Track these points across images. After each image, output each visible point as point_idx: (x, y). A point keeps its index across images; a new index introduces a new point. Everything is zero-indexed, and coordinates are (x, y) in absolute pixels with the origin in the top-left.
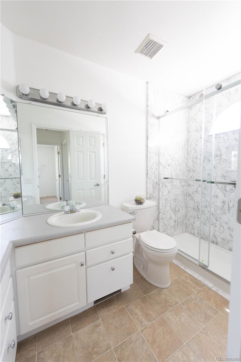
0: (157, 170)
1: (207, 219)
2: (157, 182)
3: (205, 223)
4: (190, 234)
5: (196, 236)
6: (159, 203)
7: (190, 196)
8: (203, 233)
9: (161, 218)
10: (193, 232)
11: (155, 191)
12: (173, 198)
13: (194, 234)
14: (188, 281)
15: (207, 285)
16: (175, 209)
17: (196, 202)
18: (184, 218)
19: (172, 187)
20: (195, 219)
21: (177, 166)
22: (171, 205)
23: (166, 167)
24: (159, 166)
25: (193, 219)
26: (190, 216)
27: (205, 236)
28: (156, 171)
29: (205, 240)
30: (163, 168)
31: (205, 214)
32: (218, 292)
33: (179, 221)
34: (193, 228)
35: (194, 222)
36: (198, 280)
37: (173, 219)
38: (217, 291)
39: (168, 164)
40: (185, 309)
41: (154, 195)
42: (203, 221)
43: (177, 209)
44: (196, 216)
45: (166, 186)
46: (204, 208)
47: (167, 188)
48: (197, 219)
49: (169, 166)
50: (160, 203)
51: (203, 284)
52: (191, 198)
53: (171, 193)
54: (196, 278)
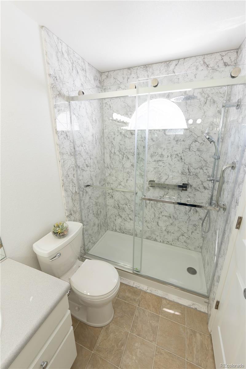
0: (75, 176)
1: (127, 215)
2: (76, 192)
3: (126, 219)
4: (112, 231)
5: (118, 232)
6: (81, 215)
7: (110, 194)
8: (125, 228)
9: (85, 230)
10: (114, 229)
11: (76, 204)
12: (94, 203)
13: (116, 230)
14: (128, 294)
15: (142, 289)
16: (98, 213)
17: (116, 200)
18: (105, 218)
19: (93, 190)
20: (116, 217)
21: (95, 165)
22: (93, 211)
23: (84, 169)
24: (77, 171)
25: (115, 217)
26: (112, 215)
27: (126, 231)
28: (74, 178)
29: (126, 234)
30: (82, 171)
31: (125, 212)
32: (153, 293)
33: (101, 224)
34: (115, 225)
35: (115, 219)
36: (134, 287)
37: (96, 224)
38: (151, 293)
39: (87, 165)
40: (136, 336)
41: (75, 209)
42: (123, 218)
43: (99, 212)
44: (117, 214)
45: (87, 193)
46: (124, 206)
47: (88, 195)
48: (118, 217)
49: (87, 166)
50: (83, 214)
51: (139, 289)
52: (111, 196)
53: (92, 198)
54: (132, 286)
